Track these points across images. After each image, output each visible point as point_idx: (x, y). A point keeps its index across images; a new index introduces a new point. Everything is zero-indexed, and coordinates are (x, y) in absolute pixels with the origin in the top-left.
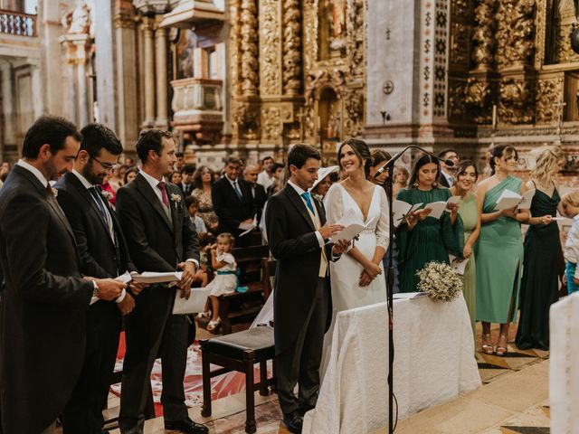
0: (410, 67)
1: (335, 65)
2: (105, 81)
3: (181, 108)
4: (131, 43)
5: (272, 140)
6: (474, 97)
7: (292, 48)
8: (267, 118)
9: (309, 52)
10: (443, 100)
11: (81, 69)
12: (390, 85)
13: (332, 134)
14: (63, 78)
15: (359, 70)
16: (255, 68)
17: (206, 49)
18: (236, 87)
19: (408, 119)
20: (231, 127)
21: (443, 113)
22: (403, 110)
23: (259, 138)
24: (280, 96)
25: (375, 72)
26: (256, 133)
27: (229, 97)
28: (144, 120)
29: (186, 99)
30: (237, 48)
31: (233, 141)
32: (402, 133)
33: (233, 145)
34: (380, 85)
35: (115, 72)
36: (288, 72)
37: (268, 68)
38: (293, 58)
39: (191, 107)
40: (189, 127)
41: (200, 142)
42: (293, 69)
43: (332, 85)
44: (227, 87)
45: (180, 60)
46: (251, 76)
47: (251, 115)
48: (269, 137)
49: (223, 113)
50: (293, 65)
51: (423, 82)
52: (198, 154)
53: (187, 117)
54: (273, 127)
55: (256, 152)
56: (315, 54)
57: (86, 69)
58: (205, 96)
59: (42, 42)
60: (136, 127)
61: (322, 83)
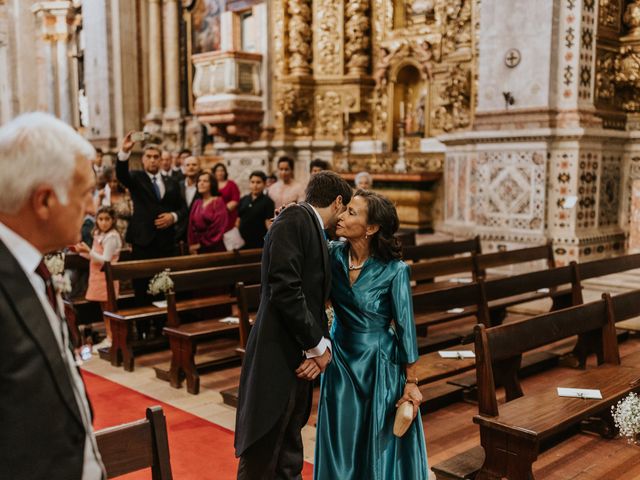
0: (547, 28)
1: (418, 34)
2: (96, 61)
3: (206, 92)
4: (131, 10)
5: (329, 136)
6: (629, 74)
7: (358, 11)
8: (323, 106)
9: (381, 18)
10: (589, 77)
11: (61, 46)
12: (516, 55)
13: (412, 128)
14: (38, 60)
15: (463, 36)
16: (308, 38)
17: (238, 13)
18: (281, 64)
19: (543, 102)
20: (274, 118)
21: (589, 95)
22: (535, 89)
23: (312, 133)
24: (341, 77)
25: (492, 38)
26: (308, 126)
27: (271, 77)
28: (149, 111)
29: (213, 80)
30: (282, 11)
31: (276, 137)
32: (533, 122)
33: (278, 142)
34: (500, 55)
35: (110, 48)
36: (353, 43)
37: (325, 39)
38: (360, 24)
39: (220, 90)
40: (217, 118)
41: (231, 139)
42: (359, 40)
43: (415, 62)
44: (270, 63)
45: (196, 33)
46: (302, 49)
47: (303, 101)
48: (326, 132)
49: (264, 99)
50: (359, 34)
51: (563, 50)
52: (227, 155)
53: (216, 104)
54: (330, 118)
55: (308, 153)
56: (389, 20)
57: (69, 47)
58: (240, 76)
59: (10, 10)
60: (137, 120)
61: (400, 58)
